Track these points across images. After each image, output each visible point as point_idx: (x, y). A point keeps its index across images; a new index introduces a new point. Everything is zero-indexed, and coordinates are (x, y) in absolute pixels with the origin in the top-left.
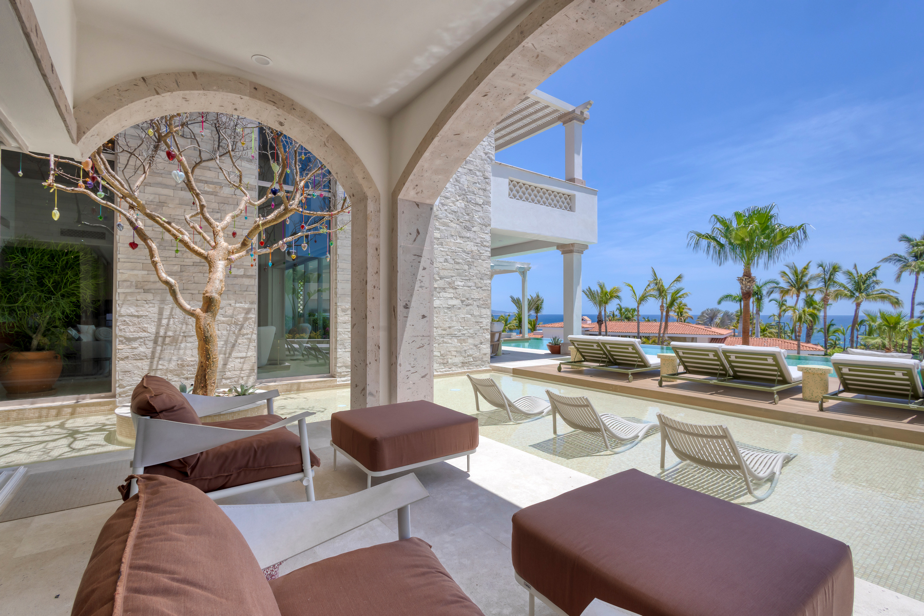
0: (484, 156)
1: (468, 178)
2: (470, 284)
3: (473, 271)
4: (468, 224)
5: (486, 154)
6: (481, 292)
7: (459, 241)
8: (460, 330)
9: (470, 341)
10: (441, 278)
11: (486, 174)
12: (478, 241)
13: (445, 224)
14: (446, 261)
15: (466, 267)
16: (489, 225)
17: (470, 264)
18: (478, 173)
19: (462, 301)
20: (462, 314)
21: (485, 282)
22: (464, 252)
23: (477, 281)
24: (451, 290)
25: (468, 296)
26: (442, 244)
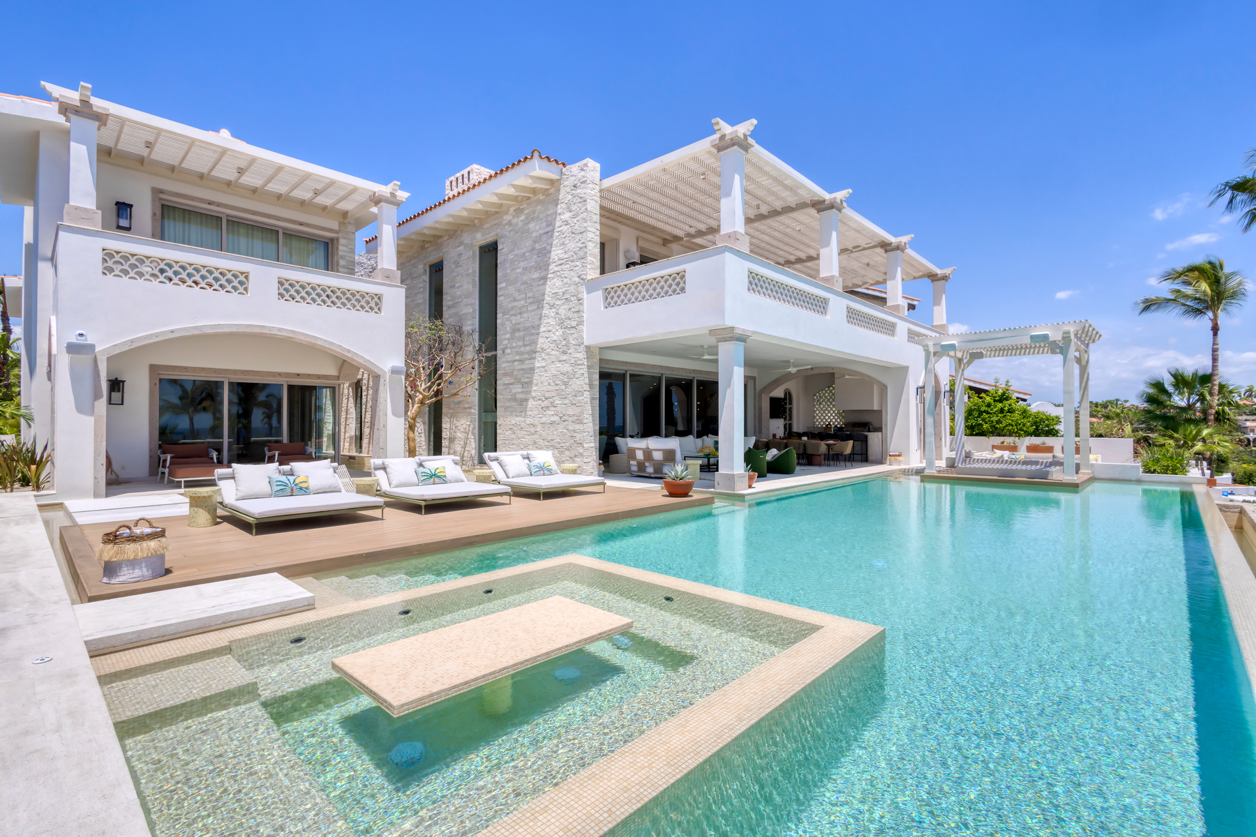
0: (577, 279)
1: (564, 307)
2: (566, 402)
3: (568, 391)
4: (565, 348)
5: (579, 277)
6: (576, 408)
7: (558, 365)
8: (559, 443)
9: (567, 453)
10: (546, 399)
11: (580, 296)
12: (573, 361)
13: (548, 354)
14: (549, 384)
15: (563, 387)
16: (583, 343)
17: (566, 384)
18: (572, 299)
19: (561, 418)
20: (561, 428)
21: (579, 398)
22: (562, 373)
23: (571, 398)
24: (553, 409)
25: (564, 412)
26: (546, 371)
